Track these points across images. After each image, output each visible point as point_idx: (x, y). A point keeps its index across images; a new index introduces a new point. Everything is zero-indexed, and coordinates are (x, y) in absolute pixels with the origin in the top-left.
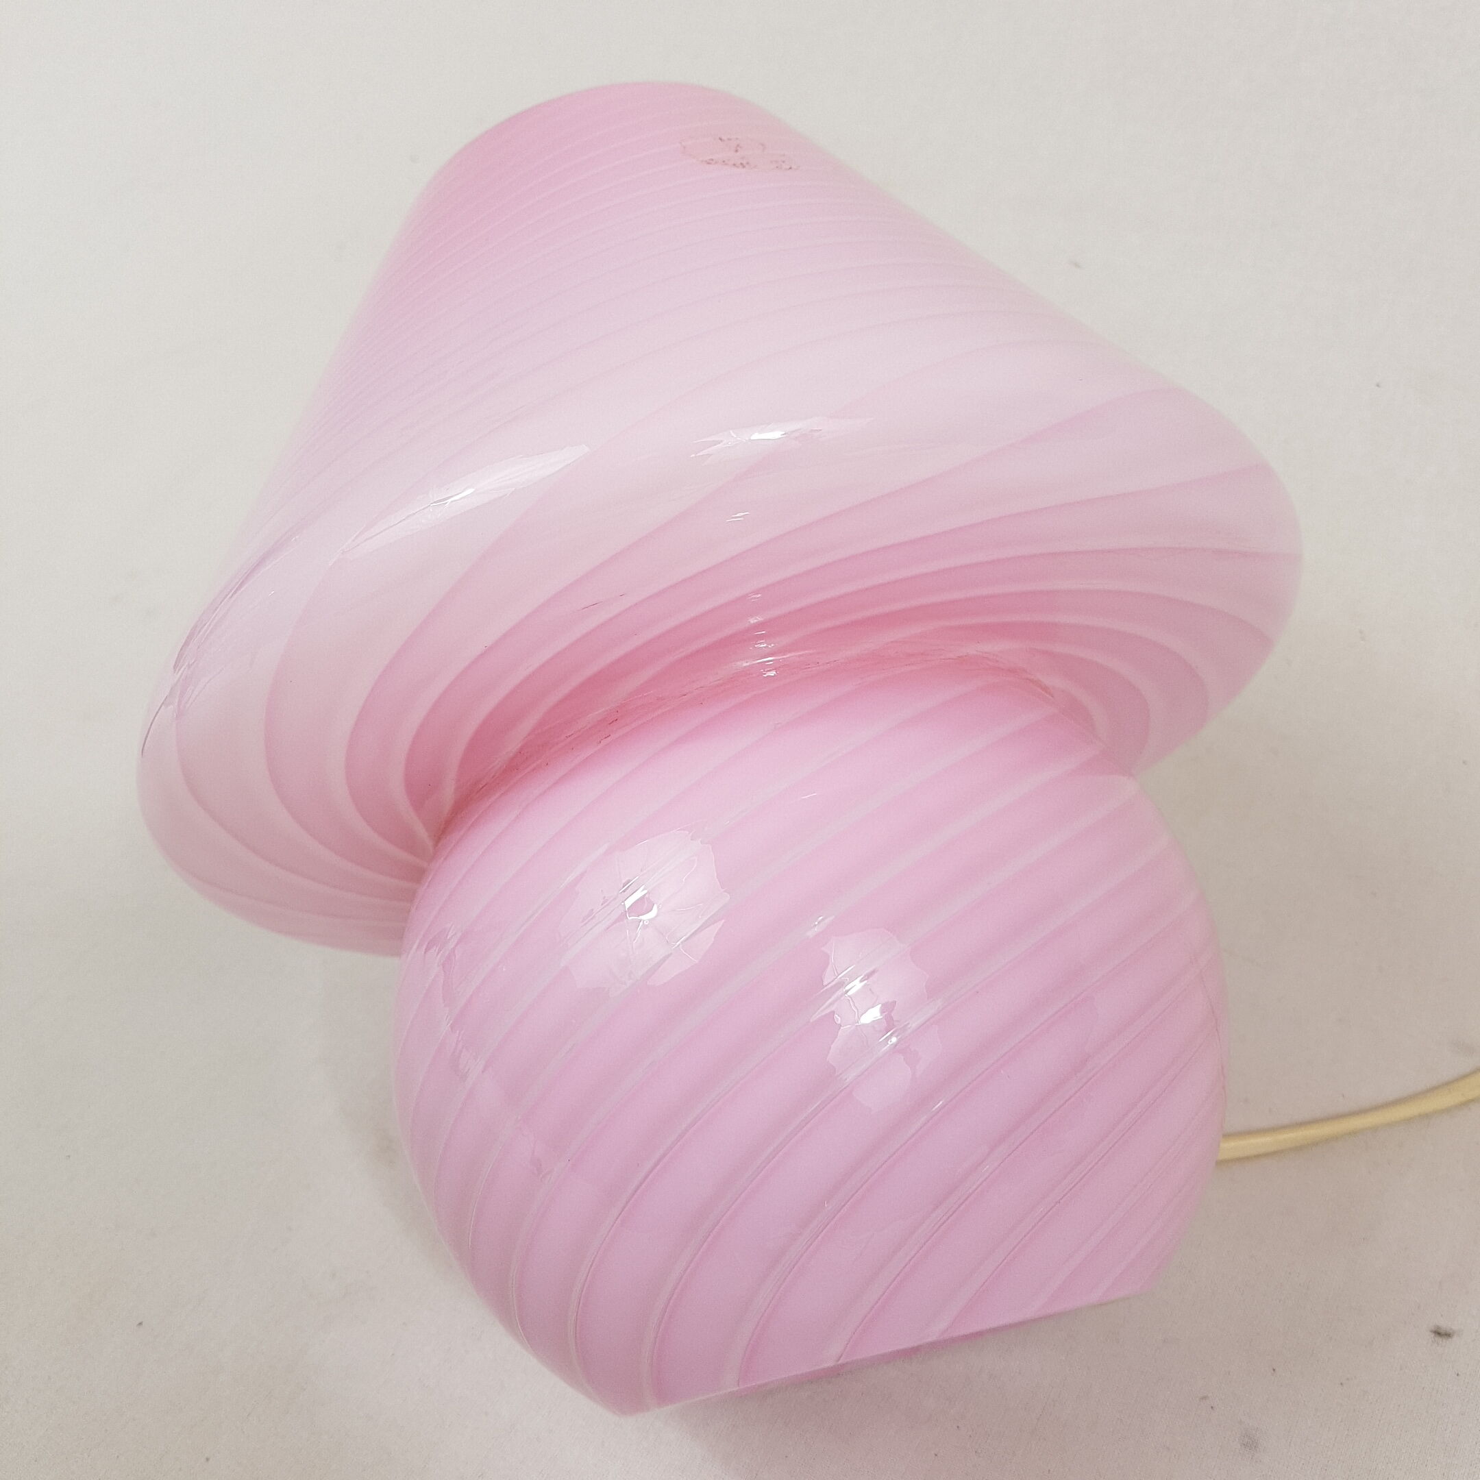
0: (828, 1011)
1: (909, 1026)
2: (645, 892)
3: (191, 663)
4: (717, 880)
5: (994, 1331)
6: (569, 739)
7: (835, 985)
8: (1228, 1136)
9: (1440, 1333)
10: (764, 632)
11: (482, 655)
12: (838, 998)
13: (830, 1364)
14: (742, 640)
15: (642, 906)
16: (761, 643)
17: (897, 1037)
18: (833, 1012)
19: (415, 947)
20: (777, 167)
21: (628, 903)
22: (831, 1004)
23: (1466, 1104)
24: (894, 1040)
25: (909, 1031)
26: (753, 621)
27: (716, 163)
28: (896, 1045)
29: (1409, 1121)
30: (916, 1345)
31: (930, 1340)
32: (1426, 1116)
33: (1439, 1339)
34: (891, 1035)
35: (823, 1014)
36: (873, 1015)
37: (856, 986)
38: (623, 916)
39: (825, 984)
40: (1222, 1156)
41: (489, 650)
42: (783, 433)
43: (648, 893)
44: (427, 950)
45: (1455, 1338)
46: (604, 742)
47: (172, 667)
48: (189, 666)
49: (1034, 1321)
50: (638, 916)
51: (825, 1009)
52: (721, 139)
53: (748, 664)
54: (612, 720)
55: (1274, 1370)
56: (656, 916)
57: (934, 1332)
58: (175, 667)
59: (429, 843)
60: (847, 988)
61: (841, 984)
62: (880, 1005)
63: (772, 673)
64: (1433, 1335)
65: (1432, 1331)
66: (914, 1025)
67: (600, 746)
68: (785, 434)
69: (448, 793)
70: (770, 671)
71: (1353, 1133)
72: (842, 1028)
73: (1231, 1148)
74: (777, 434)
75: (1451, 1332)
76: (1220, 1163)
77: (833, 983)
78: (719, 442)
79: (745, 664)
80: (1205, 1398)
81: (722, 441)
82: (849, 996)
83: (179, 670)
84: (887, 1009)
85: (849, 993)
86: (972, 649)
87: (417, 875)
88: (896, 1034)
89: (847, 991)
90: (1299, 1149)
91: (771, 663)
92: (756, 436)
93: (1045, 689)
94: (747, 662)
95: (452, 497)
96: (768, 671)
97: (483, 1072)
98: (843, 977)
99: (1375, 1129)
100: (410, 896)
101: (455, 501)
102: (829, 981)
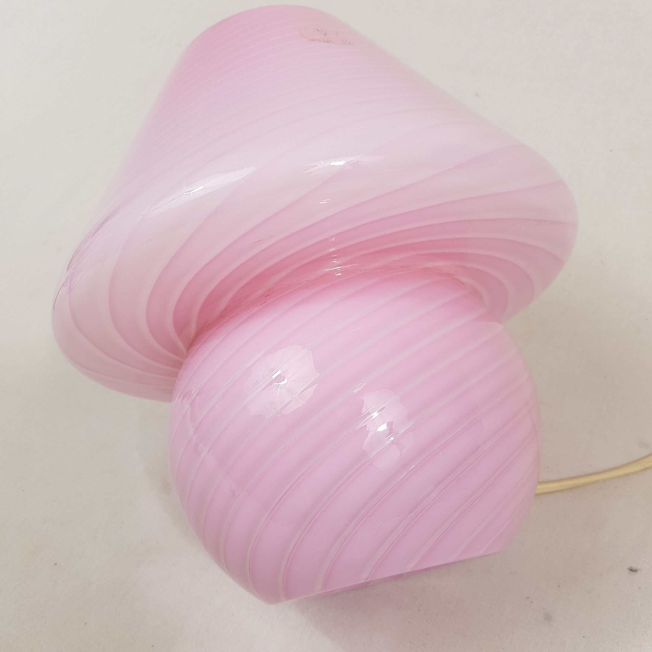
0: (363, 425)
1: (399, 432)
2: (281, 372)
3: (74, 267)
4: (314, 366)
5: (435, 567)
6: (248, 303)
7: (366, 414)
8: (540, 483)
9: (632, 570)
10: (336, 256)
11: (207, 265)
12: (368, 420)
13: (363, 581)
14: (327, 258)
15: (280, 378)
16: (334, 261)
17: (393, 437)
18: (366, 425)
19: (177, 397)
20: (343, 43)
21: (274, 377)
22: (365, 422)
23: (645, 470)
24: (392, 438)
25: (400, 434)
26: (331, 250)
27: (316, 40)
28: (393, 441)
29: (619, 477)
30: (400, 573)
31: (407, 571)
32: (627, 475)
33: (632, 573)
34: (391, 436)
35: (361, 426)
36: (383, 428)
37: (375, 414)
38: (271, 383)
39: (362, 413)
40: (538, 491)
41: (211, 262)
42: (345, 162)
43: (283, 372)
44: (183, 399)
45: (639, 572)
46: (264, 305)
47: (67, 269)
48: (74, 268)
49: (453, 563)
50: (279, 383)
51: (361, 425)
52: (318, 30)
53: (329, 270)
54: (267, 295)
55: (559, 586)
56: (286, 383)
57: (409, 568)
58: (68, 268)
59: (185, 351)
60: (372, 415)
61: (369, 413)
62: (386, 423)
63: (340, 274)
64: (628, 571)
65: (628, 569)
66: (402, 431)
67: (262, 307)
68: (346, 162)
69: (193, 328)
70: (338, 273)
71: (595, 482)
72: (369, 433)
73: (541, 488)
74: (342, 163)
75: (637, 569)
76: (537, 495)
77: (365, 413)
78: (316, 166)
79: (327, 270)
80: (528, 598)
81: (317, 166)
82: (372, 419)
83: (69, 270)
84: (390, 425)
85: (372, 418)
86: (430, 265)
87: (179, 365)
88: (393, 436)
89: (372, 416)
90: (571, 489)
91: (339, 269)
92: (333, 164)
93: (462, 283)
94: (328, 269)
95: (193, 190)
96: (337, 273)
97: (208, 452)
98: (370, 410)
99: (604, 481)
100: (175, 375)
101: (195, 192)
102: (364, 412)
